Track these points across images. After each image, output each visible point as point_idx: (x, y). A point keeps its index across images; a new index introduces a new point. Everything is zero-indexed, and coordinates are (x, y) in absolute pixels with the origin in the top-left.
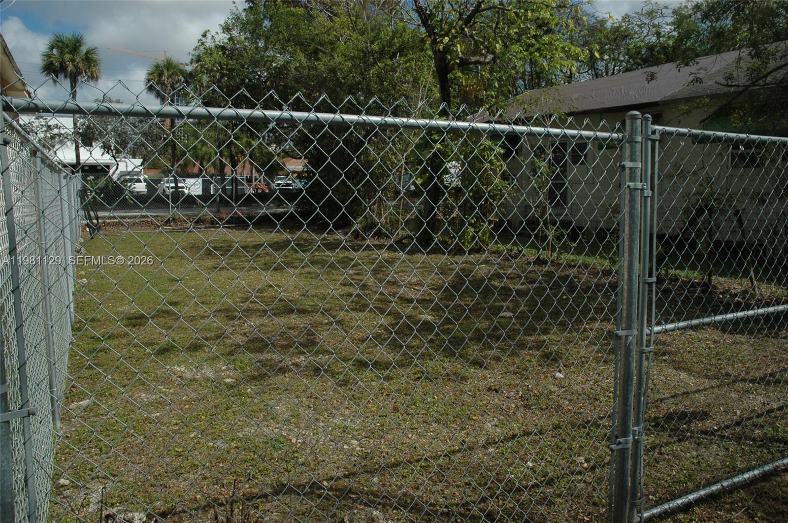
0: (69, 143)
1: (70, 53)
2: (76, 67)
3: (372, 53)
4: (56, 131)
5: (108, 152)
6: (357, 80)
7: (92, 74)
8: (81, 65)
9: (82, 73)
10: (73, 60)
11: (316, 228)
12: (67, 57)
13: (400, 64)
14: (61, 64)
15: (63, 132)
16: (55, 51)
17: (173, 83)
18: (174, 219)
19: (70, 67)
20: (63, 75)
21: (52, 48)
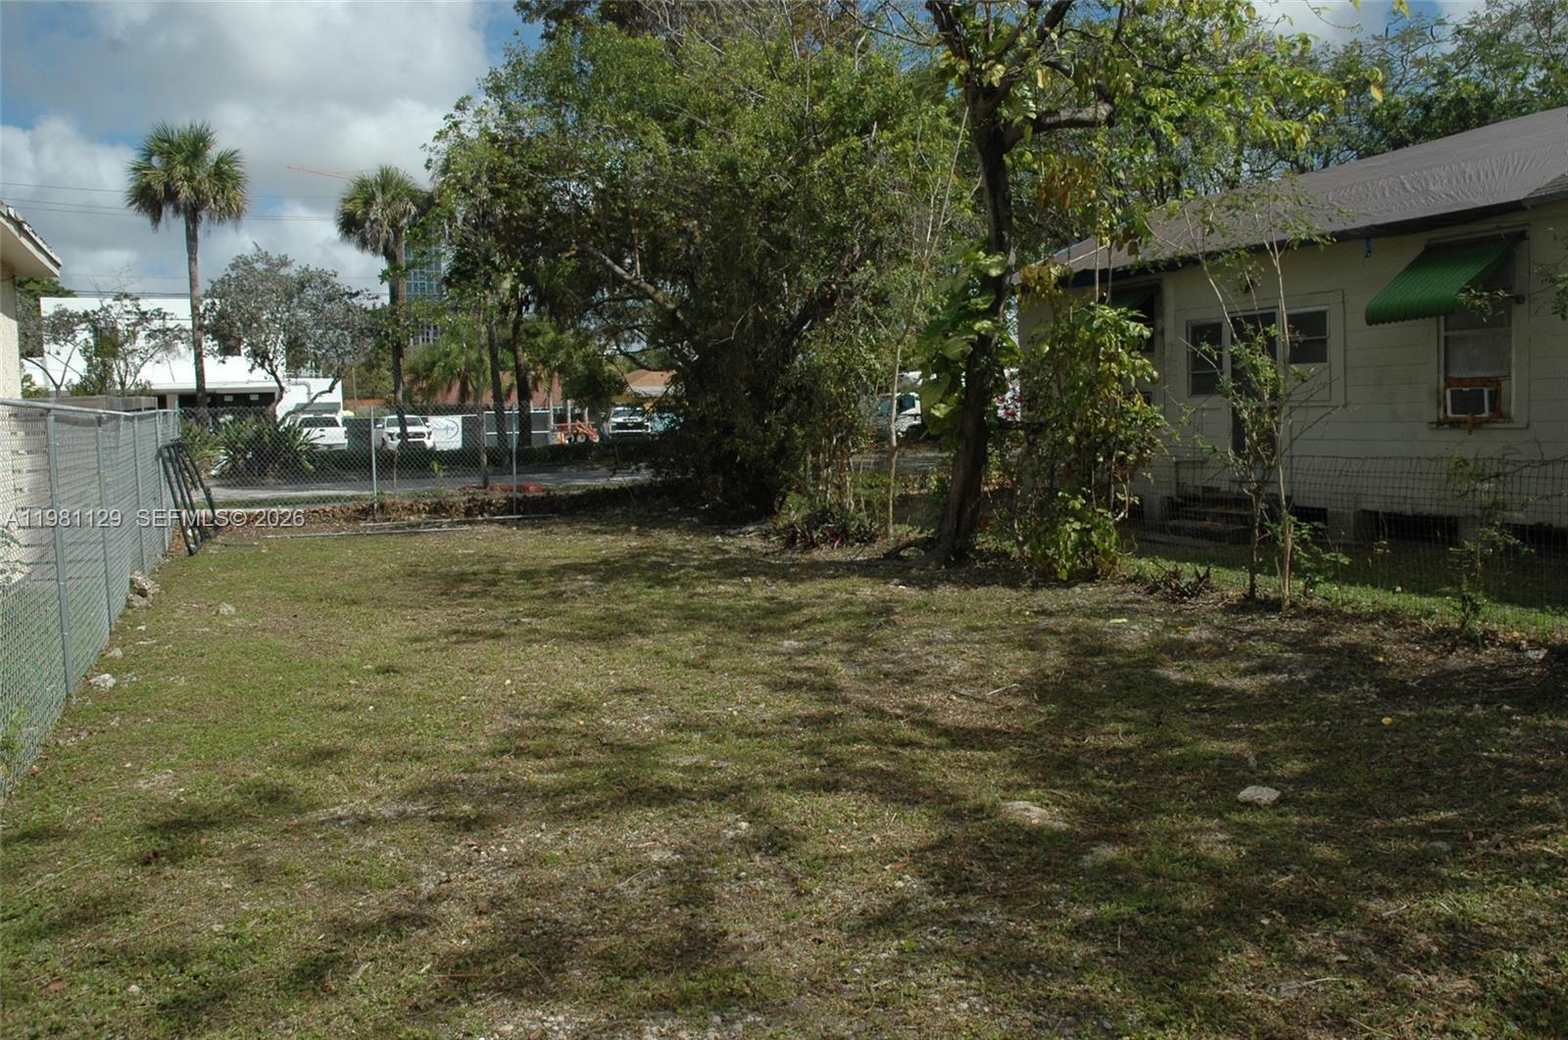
0: (182, 347)
1: (185, 163)
2: (196, 191)
3: (816, 125)
4: (156, 324)
5: (262, 365)
6: (783, 187)
7: (229, 205)
8: (206, 186)
9: (207, 201)
10: (190, 178)
11: (696, 520)
12: (180, 170)
13: (881, 146)
14: (167, 185)
15: (170, 324)
16: (155, 161)
17: (395, 218)
18: (382, 506)
19: (185, 193)
20: (171, 209)
21: (149, 154)
